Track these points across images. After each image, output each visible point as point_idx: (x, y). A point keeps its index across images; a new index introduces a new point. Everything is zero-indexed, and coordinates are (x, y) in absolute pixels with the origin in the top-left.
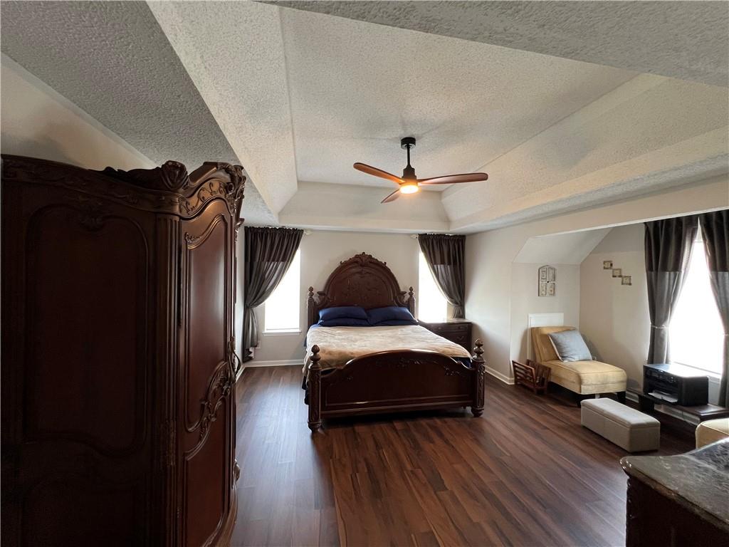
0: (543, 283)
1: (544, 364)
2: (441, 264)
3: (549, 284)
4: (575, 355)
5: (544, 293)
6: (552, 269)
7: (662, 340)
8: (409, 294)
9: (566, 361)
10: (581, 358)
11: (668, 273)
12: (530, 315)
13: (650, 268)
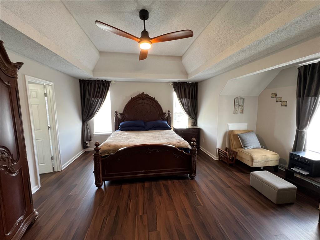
0: (237, 106)
1: (234, 150)
2: (185, 98)
3: (240, 107)
4: (252, 145)
5: (237, 112)
6: (242, 98)
7: (302, 137)
8: (168, 114)
9: (245, 149)
10: (255, 147)
11: (310, 98)
12: (229, 124)
13: (299, 95)
